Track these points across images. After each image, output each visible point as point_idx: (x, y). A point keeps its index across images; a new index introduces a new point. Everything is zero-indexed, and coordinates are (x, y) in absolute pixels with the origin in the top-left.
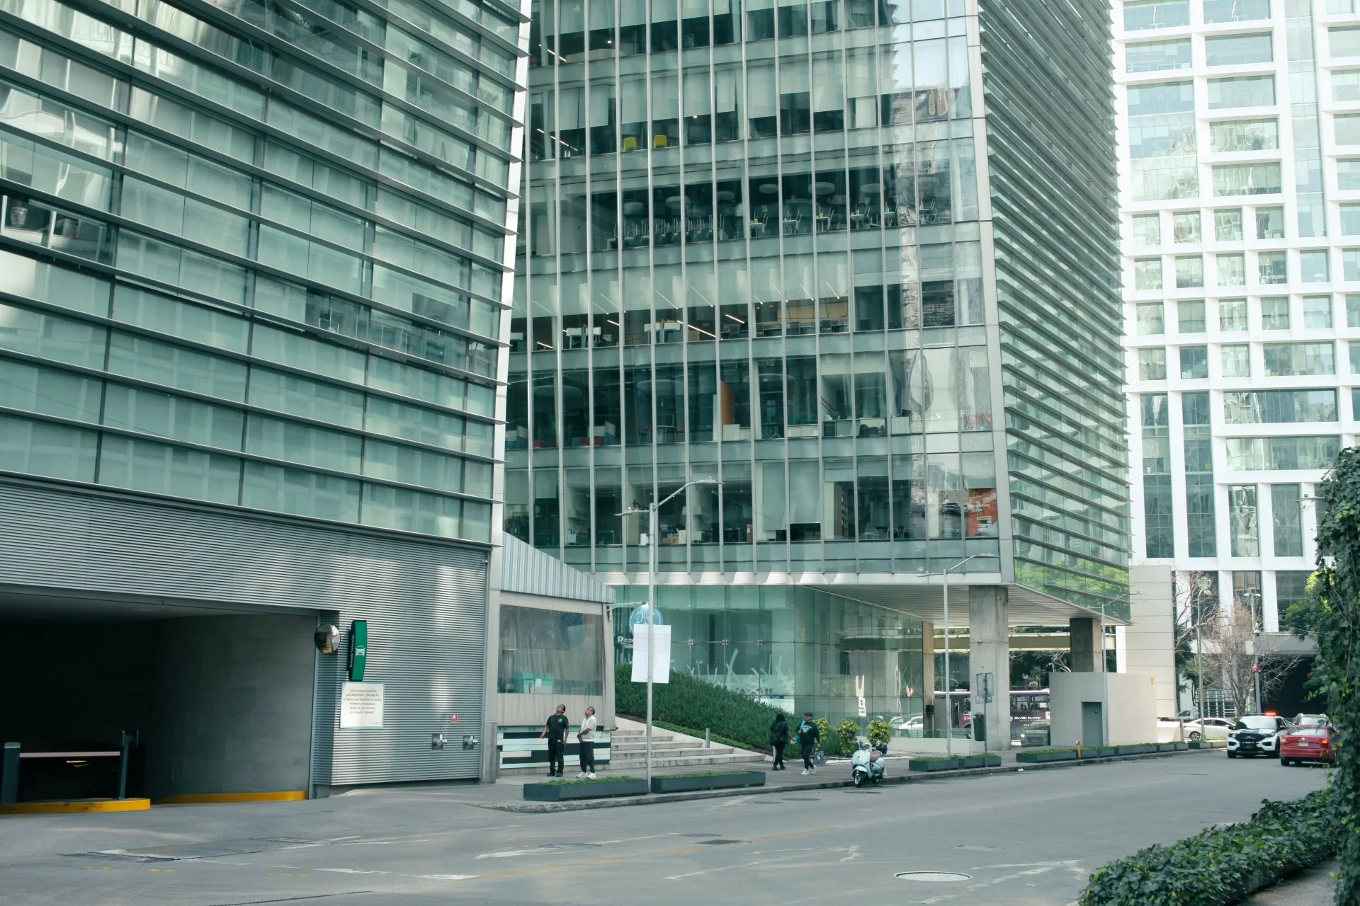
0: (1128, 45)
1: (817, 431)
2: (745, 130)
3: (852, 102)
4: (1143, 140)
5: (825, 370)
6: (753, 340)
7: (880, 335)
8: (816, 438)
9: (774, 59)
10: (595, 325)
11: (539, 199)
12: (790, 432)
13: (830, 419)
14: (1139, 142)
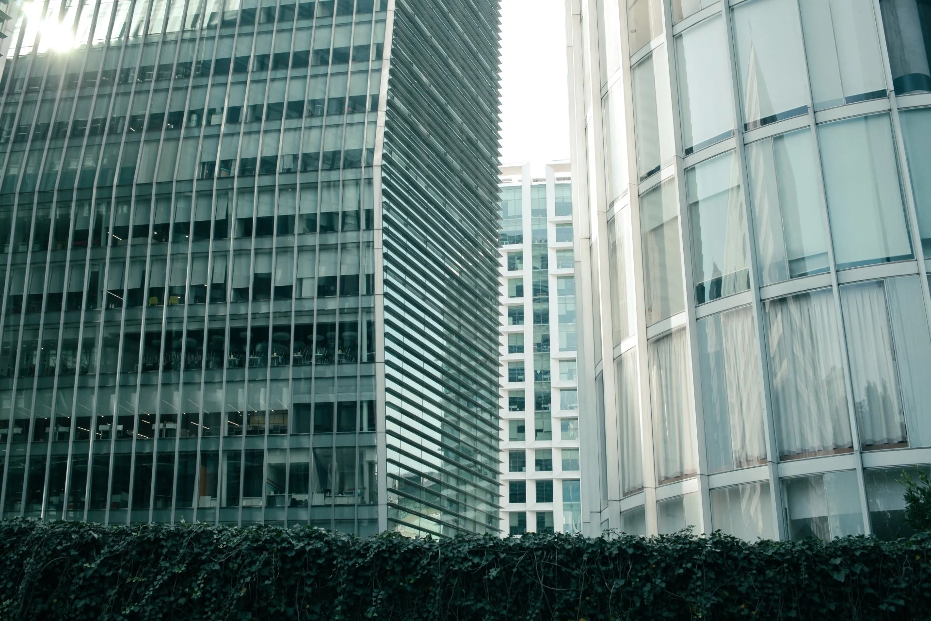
0: (558, 251)
1: (261, 502)
2: (230, 295)
3: (300, 281)
4: (567, 312)
5: (269, 460)
6: (224, 437)
7: (307, 437)
8: (260, 508)
9: (250, 250)
10: (119, 423)
11: (90, 335)
12: (244, 502)
13: (272, 493)
14: (564, 313)
